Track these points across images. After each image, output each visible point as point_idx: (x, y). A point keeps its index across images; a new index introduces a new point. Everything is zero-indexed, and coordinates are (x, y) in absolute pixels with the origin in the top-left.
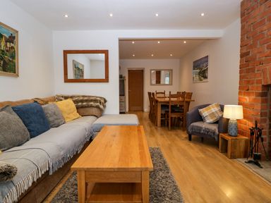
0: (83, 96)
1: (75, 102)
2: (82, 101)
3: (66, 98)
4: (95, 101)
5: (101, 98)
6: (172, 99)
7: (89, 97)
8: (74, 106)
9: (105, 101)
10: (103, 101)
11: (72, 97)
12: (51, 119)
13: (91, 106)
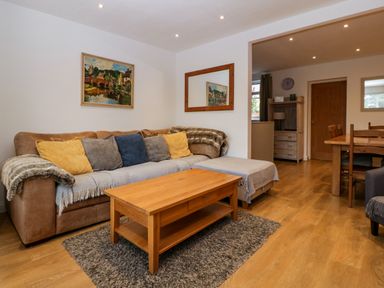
0: (199, 129)
1: (189, 136)
2: (195, 135)
3: (181, 130)
4: (209, 136)
5: (218, 132)
6: (357, 140)
7: (205, 130)
8: (185, 141)
9: (224, 136)
10: (220, 137)
11: (186, 130)
12: (150, 152)
13: (204, 143)
